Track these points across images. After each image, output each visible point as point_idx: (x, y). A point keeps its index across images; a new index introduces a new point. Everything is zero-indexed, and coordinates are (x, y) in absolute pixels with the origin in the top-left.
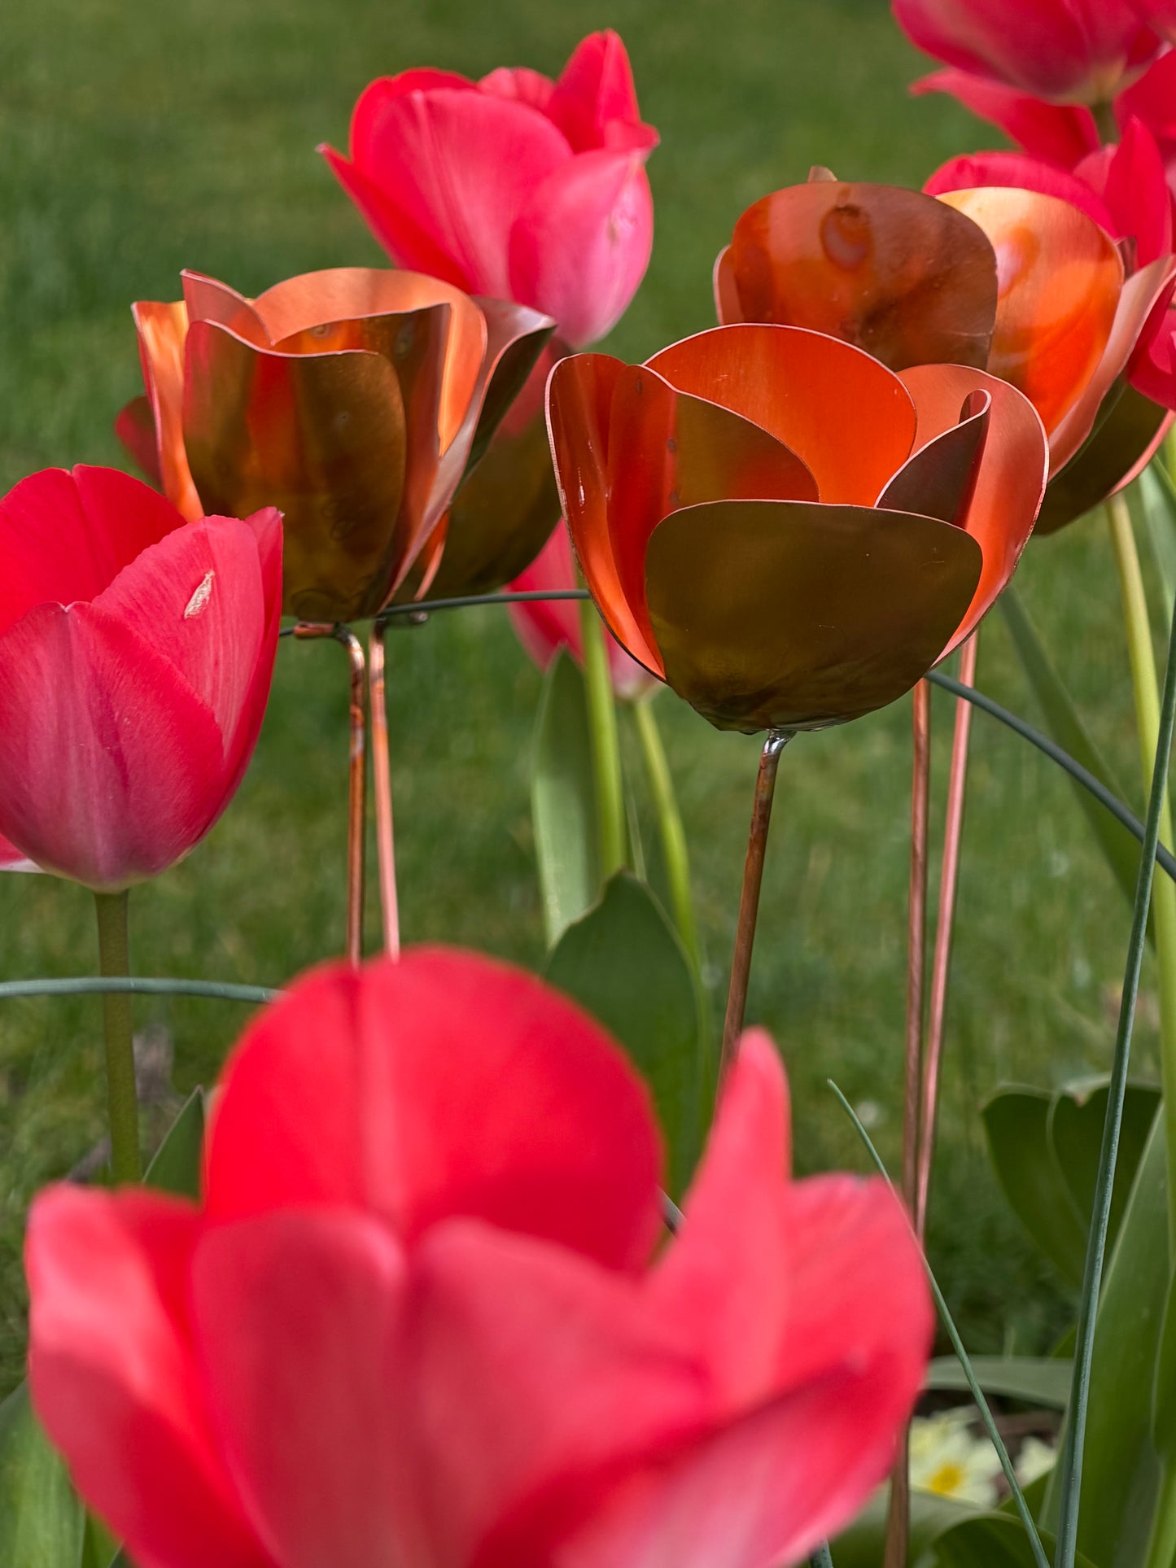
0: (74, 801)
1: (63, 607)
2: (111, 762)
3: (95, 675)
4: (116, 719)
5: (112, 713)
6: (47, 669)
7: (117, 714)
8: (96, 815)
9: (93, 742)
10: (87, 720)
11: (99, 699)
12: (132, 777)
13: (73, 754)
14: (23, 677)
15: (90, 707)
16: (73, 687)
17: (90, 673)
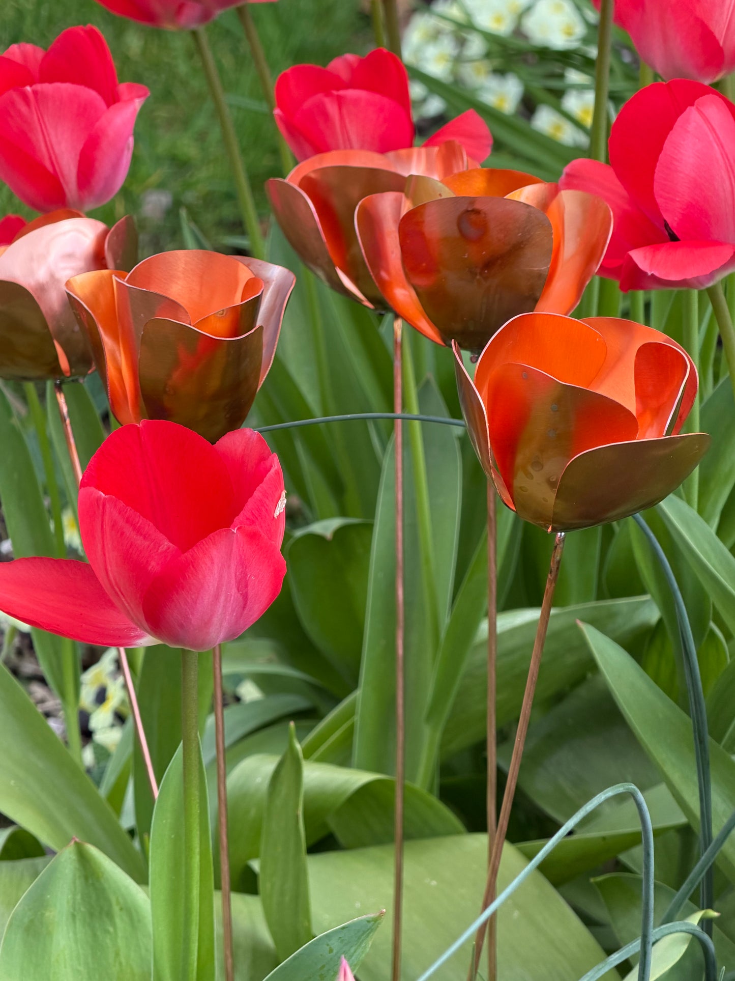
0: (216, 620)
1: (233, 530)
2: (241, 598)
3: (241, 558)
4: (248, 578)
5: (246, 575)
6: (216, 561)
7: (249, 575)
8: (225, 624)
9: (234, 590)
10: (233, 581)
11: (241, 570)
12: (248, 602)
13: (222, 598)
14: (203, 566)
15: (236, 574)
16: (229, 566)
17: (238, 558)
